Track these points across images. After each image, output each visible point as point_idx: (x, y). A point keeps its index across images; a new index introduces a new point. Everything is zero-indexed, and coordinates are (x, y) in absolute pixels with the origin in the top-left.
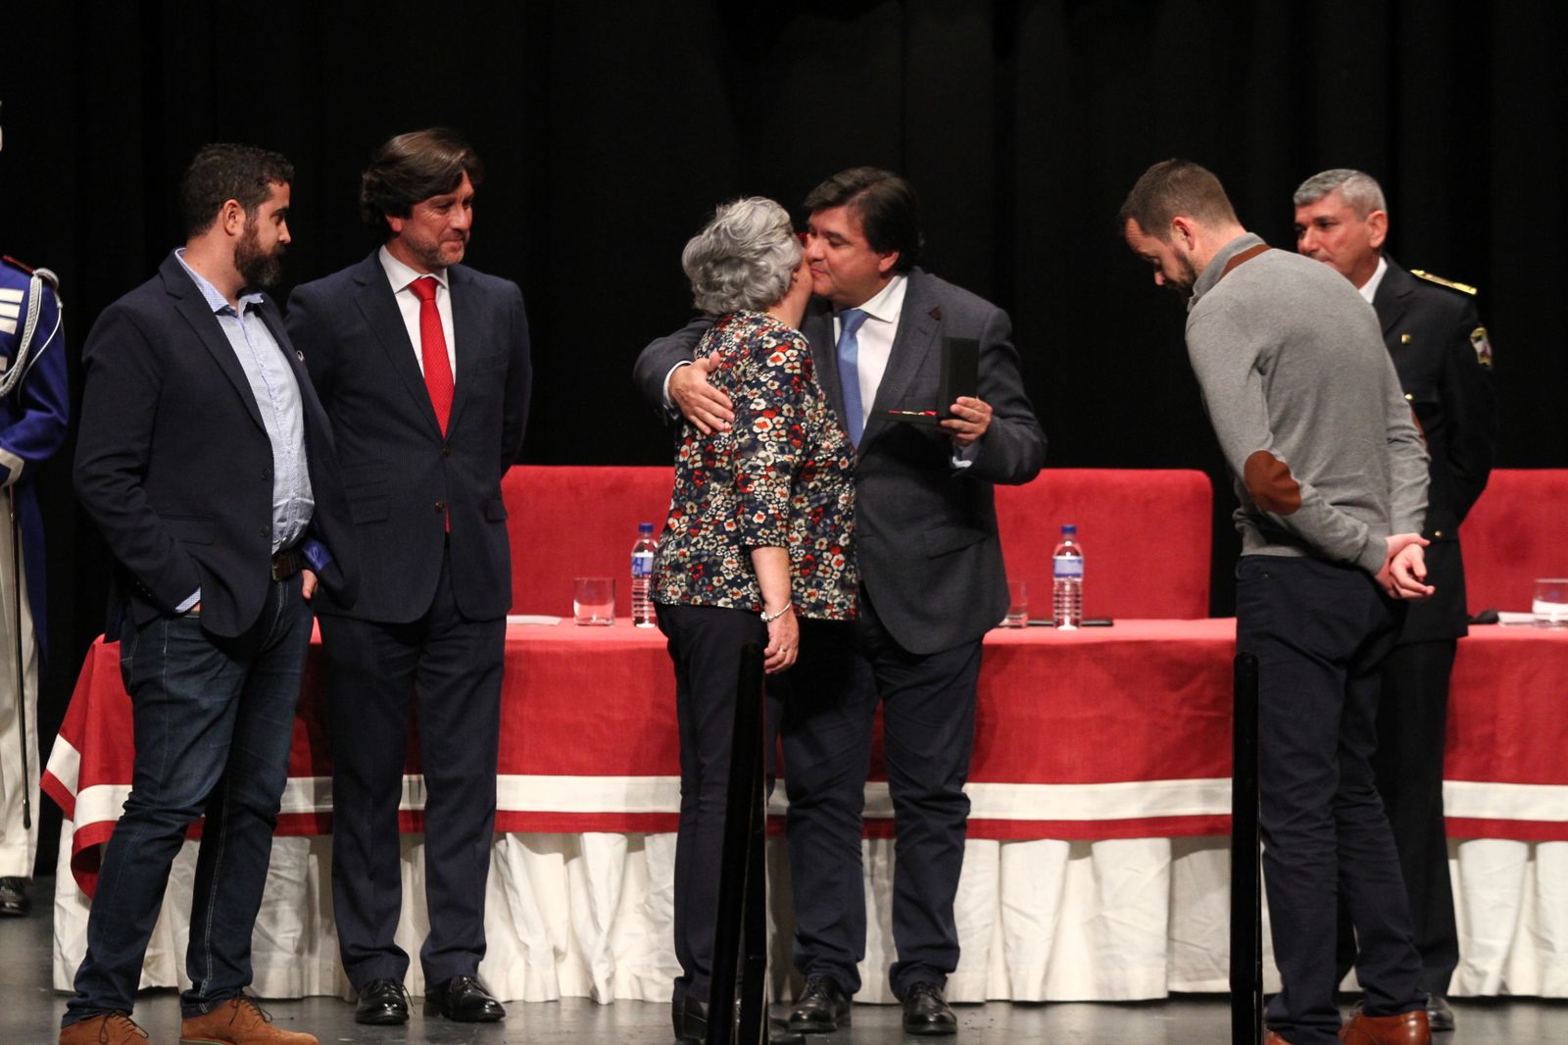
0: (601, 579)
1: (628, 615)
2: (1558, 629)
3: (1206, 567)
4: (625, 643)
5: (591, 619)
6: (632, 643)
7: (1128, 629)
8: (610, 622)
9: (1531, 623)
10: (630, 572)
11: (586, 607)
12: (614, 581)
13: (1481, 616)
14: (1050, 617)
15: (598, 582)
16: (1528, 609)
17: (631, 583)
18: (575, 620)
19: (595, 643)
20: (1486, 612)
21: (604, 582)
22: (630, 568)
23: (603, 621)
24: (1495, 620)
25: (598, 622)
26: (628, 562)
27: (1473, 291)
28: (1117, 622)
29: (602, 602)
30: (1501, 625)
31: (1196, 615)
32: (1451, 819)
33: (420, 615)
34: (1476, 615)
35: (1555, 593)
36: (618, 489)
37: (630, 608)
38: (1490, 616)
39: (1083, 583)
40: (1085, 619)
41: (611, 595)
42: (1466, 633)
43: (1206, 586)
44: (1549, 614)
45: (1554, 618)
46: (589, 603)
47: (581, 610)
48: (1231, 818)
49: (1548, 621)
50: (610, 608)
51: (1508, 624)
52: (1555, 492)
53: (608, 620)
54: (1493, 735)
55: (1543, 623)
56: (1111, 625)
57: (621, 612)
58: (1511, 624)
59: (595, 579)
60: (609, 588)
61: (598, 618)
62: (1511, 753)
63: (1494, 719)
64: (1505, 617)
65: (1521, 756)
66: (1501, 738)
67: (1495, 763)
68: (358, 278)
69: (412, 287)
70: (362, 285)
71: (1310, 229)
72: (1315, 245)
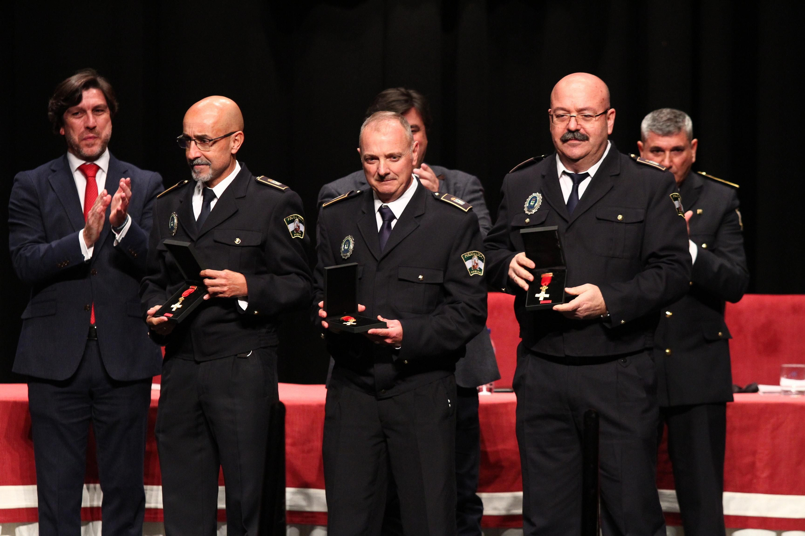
2: (796, 396)
9: (780, 393)
13: (747, 388)
16: (777, 383)
20: (750, 386)
24: (756, 390)
27: (738, 186)
30: (760, 393)
32: (729, 517)
33: (70, 376)
34: (744, 387)
35: (794, 374)
38: (753, 387)
40: (496, 388)
42: (732, 400)
44: (791, 387)
45: (794, 390)
49: (790, 391)
51: (764, 393)
52: (796, 309)
54: (753, 465)
55: (786, 392)
58: (766, 393)
62: (765, 474)
63: (754, 453)
64: (762, 388)
65: (771, 477)
66: (759, 465)
67: (755, 481)
68: (52, 168)
69: (81, 169)
70: (54, 171)
71: (668, 153)
72: (671, 164)
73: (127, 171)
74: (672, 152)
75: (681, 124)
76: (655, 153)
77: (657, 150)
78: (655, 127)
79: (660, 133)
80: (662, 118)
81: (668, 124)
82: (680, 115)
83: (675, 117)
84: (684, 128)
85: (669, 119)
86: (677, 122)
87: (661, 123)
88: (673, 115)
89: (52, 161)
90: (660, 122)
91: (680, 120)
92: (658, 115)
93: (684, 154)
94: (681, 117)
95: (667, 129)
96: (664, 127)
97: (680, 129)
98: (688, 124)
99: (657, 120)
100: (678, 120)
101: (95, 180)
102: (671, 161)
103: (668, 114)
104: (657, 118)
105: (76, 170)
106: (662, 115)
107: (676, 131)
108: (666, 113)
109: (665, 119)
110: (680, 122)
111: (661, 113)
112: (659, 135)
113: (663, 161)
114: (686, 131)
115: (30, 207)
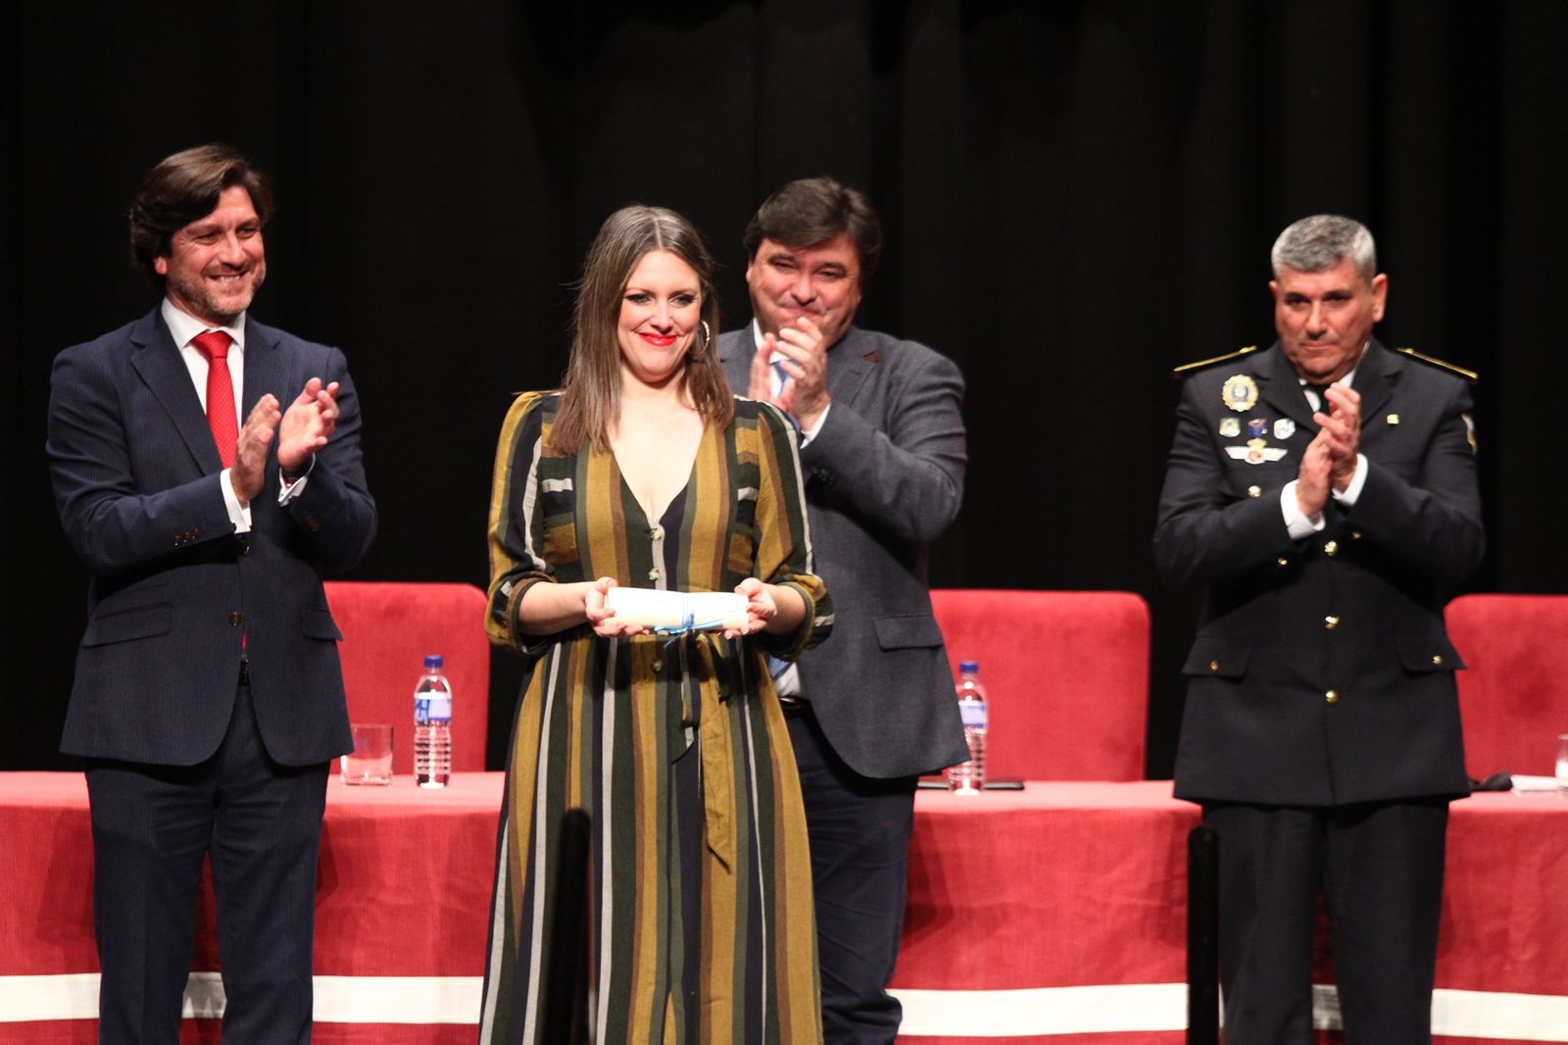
0: (377, 726)
1: (409, 771)
3: (1141, 716)
4: (407, 807)
5: (362, 776)
6: (416, 807)
7: (1045, 795)
8: (386, 781)
9: (1554, 791)
10: (412, 719)
11: (356, 762)
12: (392, 729)
13: (1488, 783)
14: (946, 779)
15: (372, 731)
16: (1550, 772)
17: (413, 731)
18: (342, 778)
19: (370, 807)
20: (1496, 777)
21: (380, 730)
22: (412, 713)
23: (378, 780)
24: (1507, 787)
25: (372, 780)
26: (411, 705)
27: (1473, 375)
28: (1028, 785)
29: (376, 753)
30: (1516, 791)
31: (1129, 777)
32: (1447, 1039)
33: (207, 757)
34: (1484, 780)
36: (397, 612)
37: (412, 765)
38: (1501, 781)
39: (989, 737)
40: (989, 781)
41: (389, 749)
43: (1141, 740)
46: (361, 757)
47: (349, 766)
48: (1184, 1035)
50: (386, 763)
51: (1524, 791)
53: (383, 778)
54: (1504, 934)
56: (1022, 789)
57: (402, 767)
58: (1528, 792)
59: (368, 726)
60: (385, 739)
61: (370, 776)
62: (1528, 955)
63: (1506, 912)
64: (1520, 782)
65: (1541, 959)
66: (1515, 936)
67: (1508, 968)
68: (135, 338)
69: (197, 342)
70: (140, 346)
71: (1317, 304)
72: (1324, 326)
73: (279, 343)
74: (1327, 303)
75: (1341, 248)
76: (1294, 304)
77: (1298, 299)
78: (1290, 255)
79: (1299, 265)
80: (1306, 235)
81: (1316, 249)
82: (1346, 228)
83: (1333, 233)
84: (1349, 255)
85: (1320, 239)
86: (1334, 244)
87: (1302, 248)
88: (1330, 229)
89: (131, 324)
90: (1300, 245)
91: (1343, 239)
92: (1301, 229)
93: (1352, 306)
94: (1346, 233)
95: (1313, 260)
96: (1308, 254)
97: (1339, 257)
98: (1363, 245)
99: (1296, 239)
100: (1337, 239)
101: (226, 364)
102: (1325, 320)
103: (1320, 227)
104: (1297, 235)
105: (186, 346)
106: (1306, 230)
107: (1331, 261)
108: (1318, 223)
109: (1310, 237)
110: (1341, 243)
111: (1307, 224)
112: (1299, 271)
113: (1307, 320)
114: (1355, 262)
115: (103, 418)
